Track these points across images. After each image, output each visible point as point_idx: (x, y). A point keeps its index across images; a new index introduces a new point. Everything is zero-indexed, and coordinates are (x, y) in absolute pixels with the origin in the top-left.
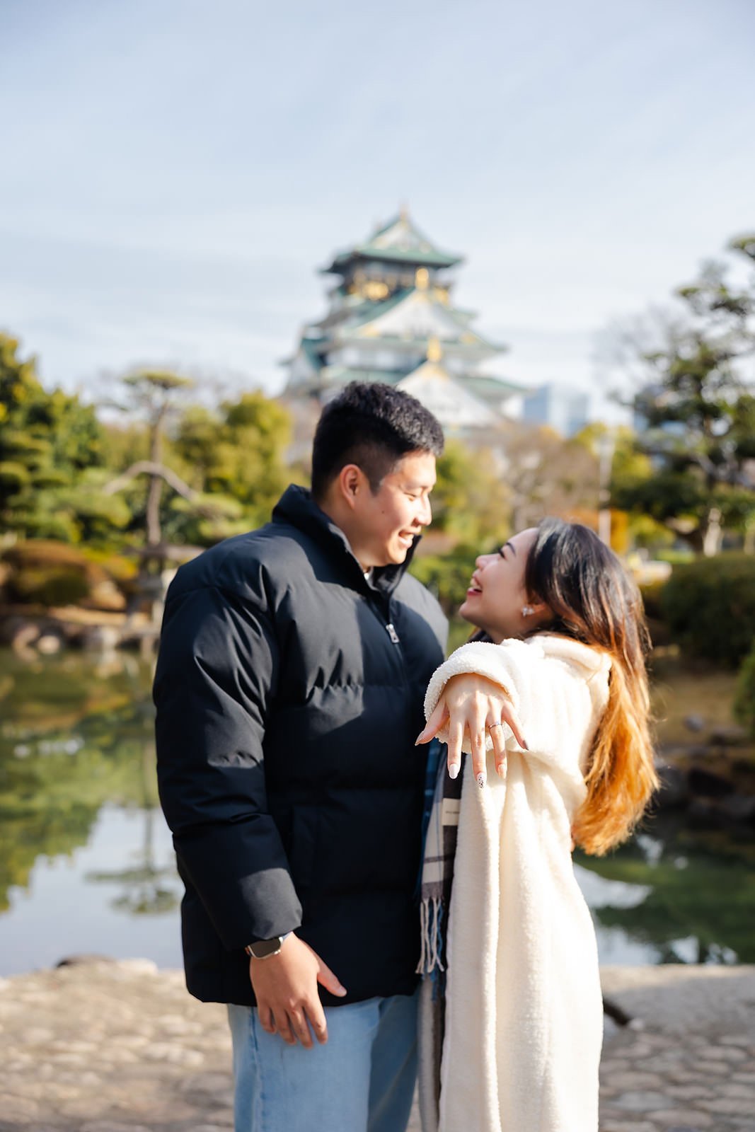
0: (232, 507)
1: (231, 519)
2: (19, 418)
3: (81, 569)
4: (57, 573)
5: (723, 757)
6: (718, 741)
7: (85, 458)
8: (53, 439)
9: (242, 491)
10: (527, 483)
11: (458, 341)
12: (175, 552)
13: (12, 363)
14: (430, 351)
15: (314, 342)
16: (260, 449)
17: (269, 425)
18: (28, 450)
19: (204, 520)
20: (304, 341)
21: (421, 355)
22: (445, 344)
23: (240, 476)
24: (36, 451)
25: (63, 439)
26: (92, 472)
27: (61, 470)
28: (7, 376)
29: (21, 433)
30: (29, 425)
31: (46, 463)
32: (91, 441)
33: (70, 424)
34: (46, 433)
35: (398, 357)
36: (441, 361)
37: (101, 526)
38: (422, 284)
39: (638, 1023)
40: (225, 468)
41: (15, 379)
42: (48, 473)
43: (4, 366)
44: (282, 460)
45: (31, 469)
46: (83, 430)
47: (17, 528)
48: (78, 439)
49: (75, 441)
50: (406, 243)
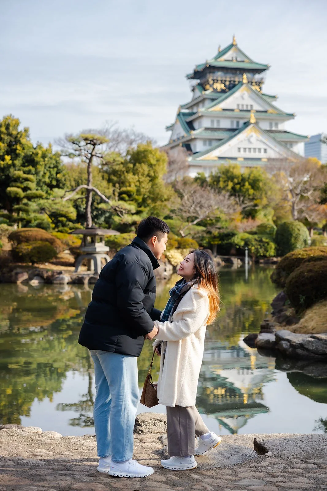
0: (133, 207)
1: (131, 213)
2: (18, 162)
3: (52, 242)
4: (38, 244)
7: (54, 183)
8: (37, 173)
9: (140, 199)
10: (298, 191)
11: (266, 112)
12: (100, 232)
13: (14, 133)
14: (250, 119)
15: (184, 114)
16: (148, 175)
17: (153, 162)
18: (23, 179)
19: (118, 215)
20: (179, 115)
21: (245, 121)
22: (259, 114)
23: (138, 191)
24: (27, 180)
25: (42, 173)
26: (56, 190)
27: (42, 189)
28: (13, 140)
29: (19, 170)
30: (23, 165)
31: (33, 185)
32: (57, 173)
33: (46, 165)
34: (33, 170)
35: (232, 122)
36: (256, 123)
37: (64, 219)
38: (245, 81)
39: (269, 454)
40: (130, 186)
41: (17, 141)
42: (34, 191)
43: (10, 135)
44: (161, 180)
45: (25, 189)
46: (53, 168)
47: (17, 221)
48: (50, 172)
49: (48, 174)
50: (236, 58)
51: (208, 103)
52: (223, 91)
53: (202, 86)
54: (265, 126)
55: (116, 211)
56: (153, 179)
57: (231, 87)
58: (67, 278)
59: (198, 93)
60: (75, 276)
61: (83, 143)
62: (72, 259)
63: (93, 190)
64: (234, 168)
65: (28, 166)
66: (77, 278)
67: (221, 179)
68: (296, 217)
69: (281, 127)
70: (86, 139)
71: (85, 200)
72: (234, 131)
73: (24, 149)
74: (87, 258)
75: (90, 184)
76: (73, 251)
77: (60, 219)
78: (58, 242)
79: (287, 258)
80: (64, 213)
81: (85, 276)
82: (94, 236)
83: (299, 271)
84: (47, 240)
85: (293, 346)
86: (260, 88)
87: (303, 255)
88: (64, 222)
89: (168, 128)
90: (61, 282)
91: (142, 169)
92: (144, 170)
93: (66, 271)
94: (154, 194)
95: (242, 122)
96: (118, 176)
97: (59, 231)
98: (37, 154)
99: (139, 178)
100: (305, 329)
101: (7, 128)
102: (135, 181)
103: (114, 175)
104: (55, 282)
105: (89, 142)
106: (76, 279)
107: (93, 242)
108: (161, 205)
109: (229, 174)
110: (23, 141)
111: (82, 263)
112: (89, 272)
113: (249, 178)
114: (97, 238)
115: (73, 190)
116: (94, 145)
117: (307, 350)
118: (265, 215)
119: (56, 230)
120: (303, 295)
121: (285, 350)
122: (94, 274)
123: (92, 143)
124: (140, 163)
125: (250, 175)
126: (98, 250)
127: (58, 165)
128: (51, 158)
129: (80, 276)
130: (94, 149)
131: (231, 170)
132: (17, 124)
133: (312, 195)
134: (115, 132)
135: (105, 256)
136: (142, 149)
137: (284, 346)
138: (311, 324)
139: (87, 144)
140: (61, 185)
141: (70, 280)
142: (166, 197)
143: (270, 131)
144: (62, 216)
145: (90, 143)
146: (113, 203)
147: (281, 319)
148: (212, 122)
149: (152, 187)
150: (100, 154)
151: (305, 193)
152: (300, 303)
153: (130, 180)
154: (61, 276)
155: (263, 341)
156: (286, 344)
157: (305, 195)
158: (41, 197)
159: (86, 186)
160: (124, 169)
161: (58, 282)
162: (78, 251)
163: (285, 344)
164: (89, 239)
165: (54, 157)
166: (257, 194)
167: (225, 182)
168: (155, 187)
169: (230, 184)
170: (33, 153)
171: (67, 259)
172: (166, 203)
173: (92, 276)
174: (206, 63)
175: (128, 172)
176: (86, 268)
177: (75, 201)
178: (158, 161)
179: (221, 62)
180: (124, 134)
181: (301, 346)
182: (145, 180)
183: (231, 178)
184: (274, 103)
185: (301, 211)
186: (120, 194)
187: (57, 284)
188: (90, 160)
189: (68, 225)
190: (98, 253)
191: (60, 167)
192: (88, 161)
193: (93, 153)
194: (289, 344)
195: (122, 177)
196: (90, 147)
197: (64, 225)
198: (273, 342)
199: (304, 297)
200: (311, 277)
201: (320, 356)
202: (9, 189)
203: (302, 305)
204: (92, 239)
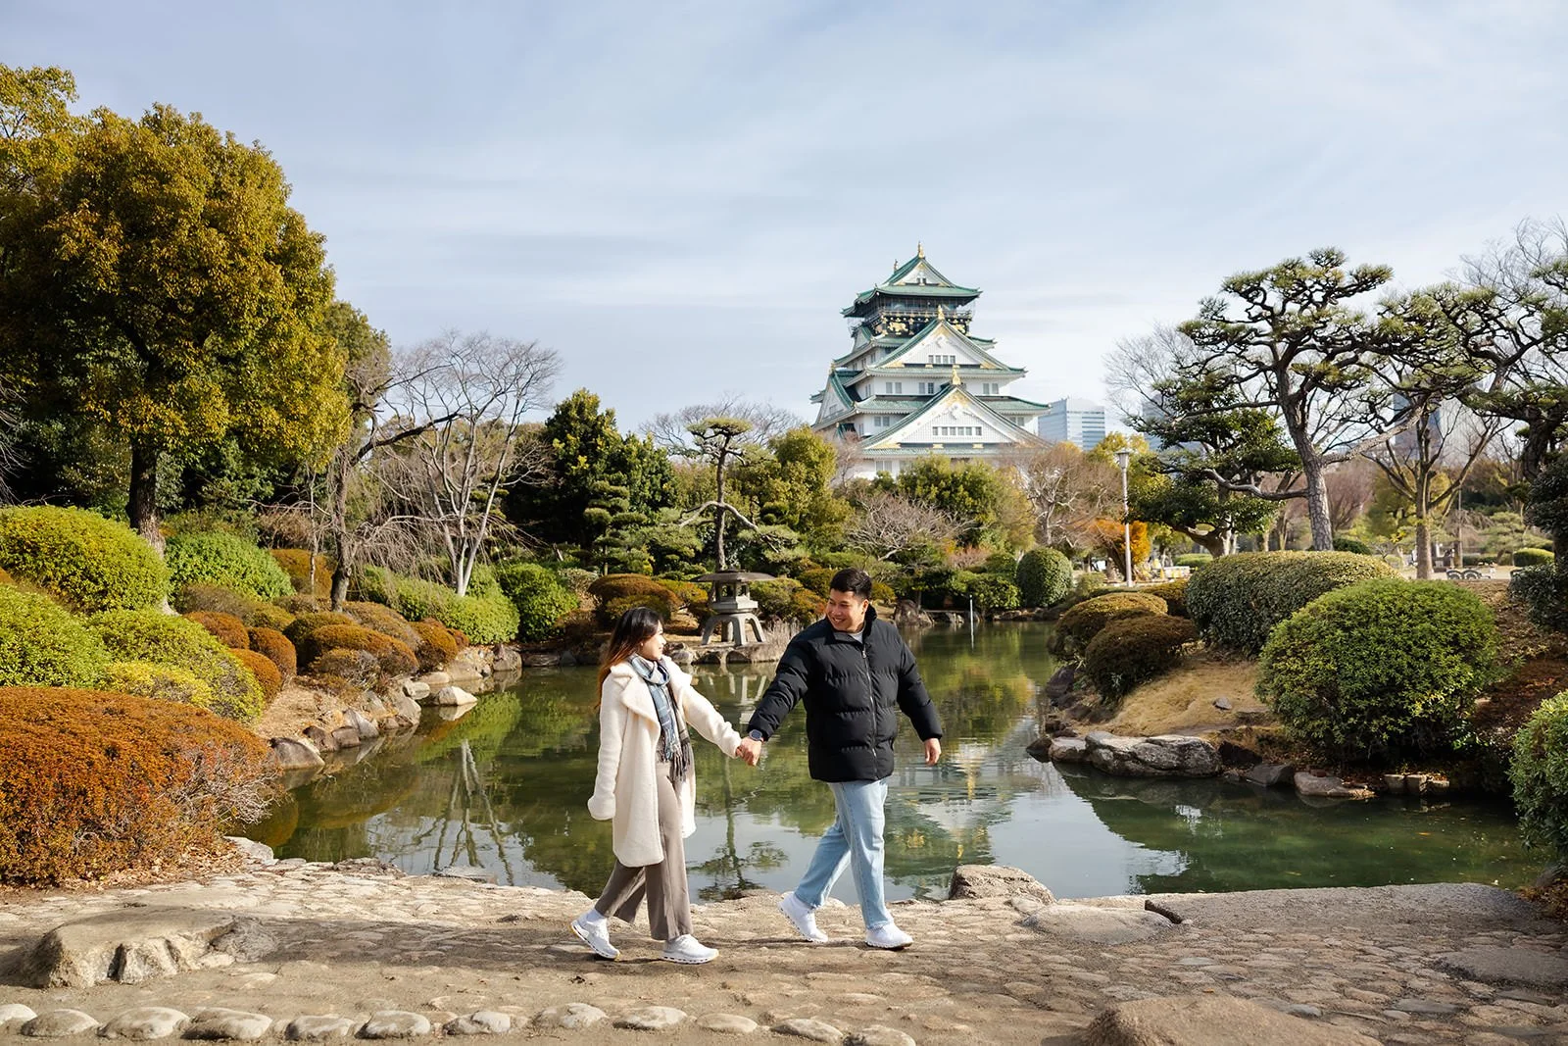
0: (784, 532)
1: (789, 545)
2: (599, 466)
3: (663, 595)
5: (1249, 731)
6: (1244, 718)
7: (658, 498)
8: (630, 483)
9: (796, 518)
10: (1051, 499)
11: (977, 366)
12: (743, 577)
13: (592, 418)
14: (951, 379)
15: (841, 374)
16: (807, 481)
17: (814, 458)
18: (610, 493)
19: (769, 547)
20: (832, 376)
21: (945, 382)
22: (966, 370)
23: (792, 506)
24: (616, 494)
25: (638, 482)
26: (665, 510)
27: (638, 509)
28: (590, 430)
29: (602, 479)
30: (608, 471)
31: (625, 503)
32: (662, 482)
33: (644, 469)
34: (624, 477)
35: (922, 386)
36: (962, 386)
37: (675, 557)
38: (941, 317)
39: (1188, 921)
40: (778, 499)
41: (596, 431)
42: (627, 513)
43: (586, 422)
44: (828, 489)
45: (613, 510)
46: (656, 474)
47: (600, 562)
48: (651, 481)
49: (648, 483)
50: (924, 280)
51: (880, 357)
52: (905, 335)
53: (870, 328)
54: (977, 390)
55: (768, 542)
56: (815, 486)
57: (919, 328)
58: (691, 655)
59: (863, 339)
60: (703, 651)
61: (710, 432)
62: (694, 623)
63: (727, 508)
65: (616, 472)
66: (708, 655)
67: (918, 482)
68: (1049, 543)
69: (1004, 391)
70: (716, 426)
71: (713, 526)
72: (927, 400)
73: (608, 444)
74: (720, 621)
75: (722, 499)
76: (693, 608)
77: (669, 557)
78: (670, 595)
79: (1076, 613)
80: (674, 547)
81: (720, 651)
82: (732, 584)
83: (1108, 635)
84: (652, 593)
85: (1117, 756)
86: (966, 329)
87: (1102, 609)
88: (676, 562)
89: (815, 398)
90: (683, 661)
91: (797, 470)
92: (800, 473)
93: (689, 643)
94: (817, 512)
95: (937, 385)
96: (758, 483)
97: (667, 577)
98: (630, 452)
99: (793, 486)
100: (1130, 730)
101: (580, 411)
102: (786, 490)
103: (752, 483)
105: (719, 430)
106: (705, 656)
107: (731, 594)
109: (931, 474)
110: (607, 431)
111: (712, 629)
112: (725, 644)
113: (964, 479)
114: (739, 587)
115: (690, 509)
116: (729, 435)
117: (1143, 762)
118: (993, 540)
119: (662, 575)
120: (1118, 674)
121: (1106, 764)
122: (734, 647)
123: (725, 432)
124: (793, 460)
125: (965, 474)
126: (739, 607)
127: (664, 468)
128: (652, 458)
129: (712, 651)
130: (727, 442)
131: (935, 466)
132: (596, 405)
133: (1074, 504)
134: (739, 409)
135: (750, 616)
136: (795, 437)
137: (1104, 757)
138: (1139, 721)
139: (717, 434)
140: (669, 501)
141: (697, 658)
142: (837, 515)
143: (987, 399)
144: (672, 551)
145: (722, 433)
146: (762, 529)
147: (1078, 714)
148: (889, 385)
149: (814, 499)
150: (737, 449)
151: (1062, 502)
152: (1114, 685)
153: (779, 490)
154: (682, 651)
155: (1063, 751)
156: (1108, 754)
157: (1063, 504)
158: (639, 522)
159: (715, 503)
160: (767, 472)
162: (705, 609)
163: (1105, 755)
164: (724, 589)
165: (657, 455)
166: (979, 504)
167: (925, 486)
168: (818, 499)
169: (934, 490)
170: (623, 450)
171: (686, 622)
172: (838, 525)
173: (732, 649)
174: (876, 291)
175: (773, 476)
176: (720, 638)
177: (699, 527)
178: (822, 456)
179: (899, 289)
180: (754, 412)
181: (1133, 756)
182: (801, 489)
183: (934, 479)
184: (990, 352)
185: (1057, 532)
186: (763, 513)
188: (722, 460)
189: (683, 566)
190: (741, 612)
191: (666, 472)
192: (717, 461)
193: (727, 449)
194: (1111, 754)
195: (765, 485)
196: (723, 438)
197: (675, 567)
198: (1081, 751)
199: (1119, 677)
200: (1130, 643)
201: (1164, 773)
202: (587, 510)
203: (1115, 689)
204: (728, 588)
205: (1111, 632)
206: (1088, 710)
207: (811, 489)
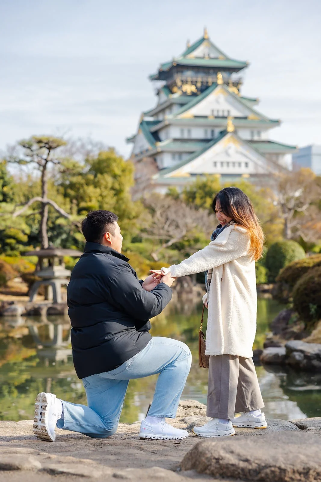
3: (0, 267)
10: (291, 205)
11: (245, 118)
12: (59, 252)
14: (226, 127)
15: (148, 123)
16: (113, 188)
17: (118, 171)
20: (142, 123)
21: (221, 129)
22: (237, 121)
26: (3, 205)
35: (206, 132)
36: (235, 132)
37: (12, 241)
38: (220, 81)
39: (311, 428)
40: (90, 201)
44: (127, 194)
50: (209, 55)
51: (176, 109)
52: (194, 95)
53: (169, 89)
54: (245, 135)
55: (77, 228)
56: (118, 192)
57: (204, 89)
58: (20, 309)
59: (164, 97)
60: (30, 306)
61: (35, 147)
62: (24, 288)
63: (48, 203)
64: (212, 181)
66: (33, 309)
67: (198, 195)
68: (289, 237)
69: (264, 136)
70: (40, 142)
72: (209, 142)
74: (43, 285)
75: (45, 196)
76: (26, 278)
77: (9, 241)
78: (8, 267)
80: (12, 233)
81: (42, 307)
82: (51, 257)
85: (307, 357)
86: (239, 90)
87: (309, 263)
88: (13, 245)
90: (14, 313)
91: (105, 180)
92: (107, 182)
93: (19, 302)
94: (119, 211)
95: (217, 131)
96: (76, 189)
97: (7, 255)
99: (102, 192)
102: (97, 194)
103: (72, 189)
104: (6, 314)
105: (42, 145)
106: (31, 311)
107: (51, 265)
108: (129, 224)
109: (207, 189)
111: (37, 291)
112: (46, 302)
114: (56, 260)
115: (22, 204)
116: (50, 148)
119: (4, 254)
120: (314, 304)
121: (298, 363)
122: (53, 304)
123: (47, 146)
124: (102, 173)
126: (57, 274)
127: (4, 176)
129: (36, 306)
130: (49, 154)
131: (209, 184)
133: (308, 209)
135: (65, 281)
136: (104, 157)
137: (297, 358)
139: (41, 147)
140: (8, 200)
141: (24, 311)
142: (134, 214)
143: (252, 142)
144: (10, 237)
145: (45, 147)
146: (74, 218)
147: (287, 336)
148: (182, 131)
149: (117, 201)
150: (56, 159)
151: (299, 207)
152: (311, 313)
153: (92, 194)
154: (13, 306)
155: (271, 356)
156: (300, 356)
157: (299, 210)
159: (39, 199)
160: (83, 181)
161: (9, 313)
162: (32, 277)
163: (298, 356)
164: (46, 261)
167: (202, 198)
168: (120, 202)
169: (209, 201)
171: (18, 288)
172: (135, 221)
173: (50, 305)
174: (173, 61)
175: (88, 184)
176: (42, 298)
177: (28, 217)
178: (123, 171)
179: (192, 59)
180: (79, 144)
181: (318, 356)
182: (108, 194)
183: (209, 194)
184: (256, 108)
185: (295, 230)
186: (79, 210)
187: (8, 316)
188: (45, 167)
189: (18, 248)
190: (58, 278)
191: (7, 178)
192: (42, 168)
193: (49, 159)
194: (302, 355)
195: (81, 191)
196: (46, 151)
197: (13, 249)
198: (282, 356)
199: (315, 307)
203: (312, 315)
204: (49, 262)
205: (311, 275)
206: (293, 333)
207: (115, 195)
